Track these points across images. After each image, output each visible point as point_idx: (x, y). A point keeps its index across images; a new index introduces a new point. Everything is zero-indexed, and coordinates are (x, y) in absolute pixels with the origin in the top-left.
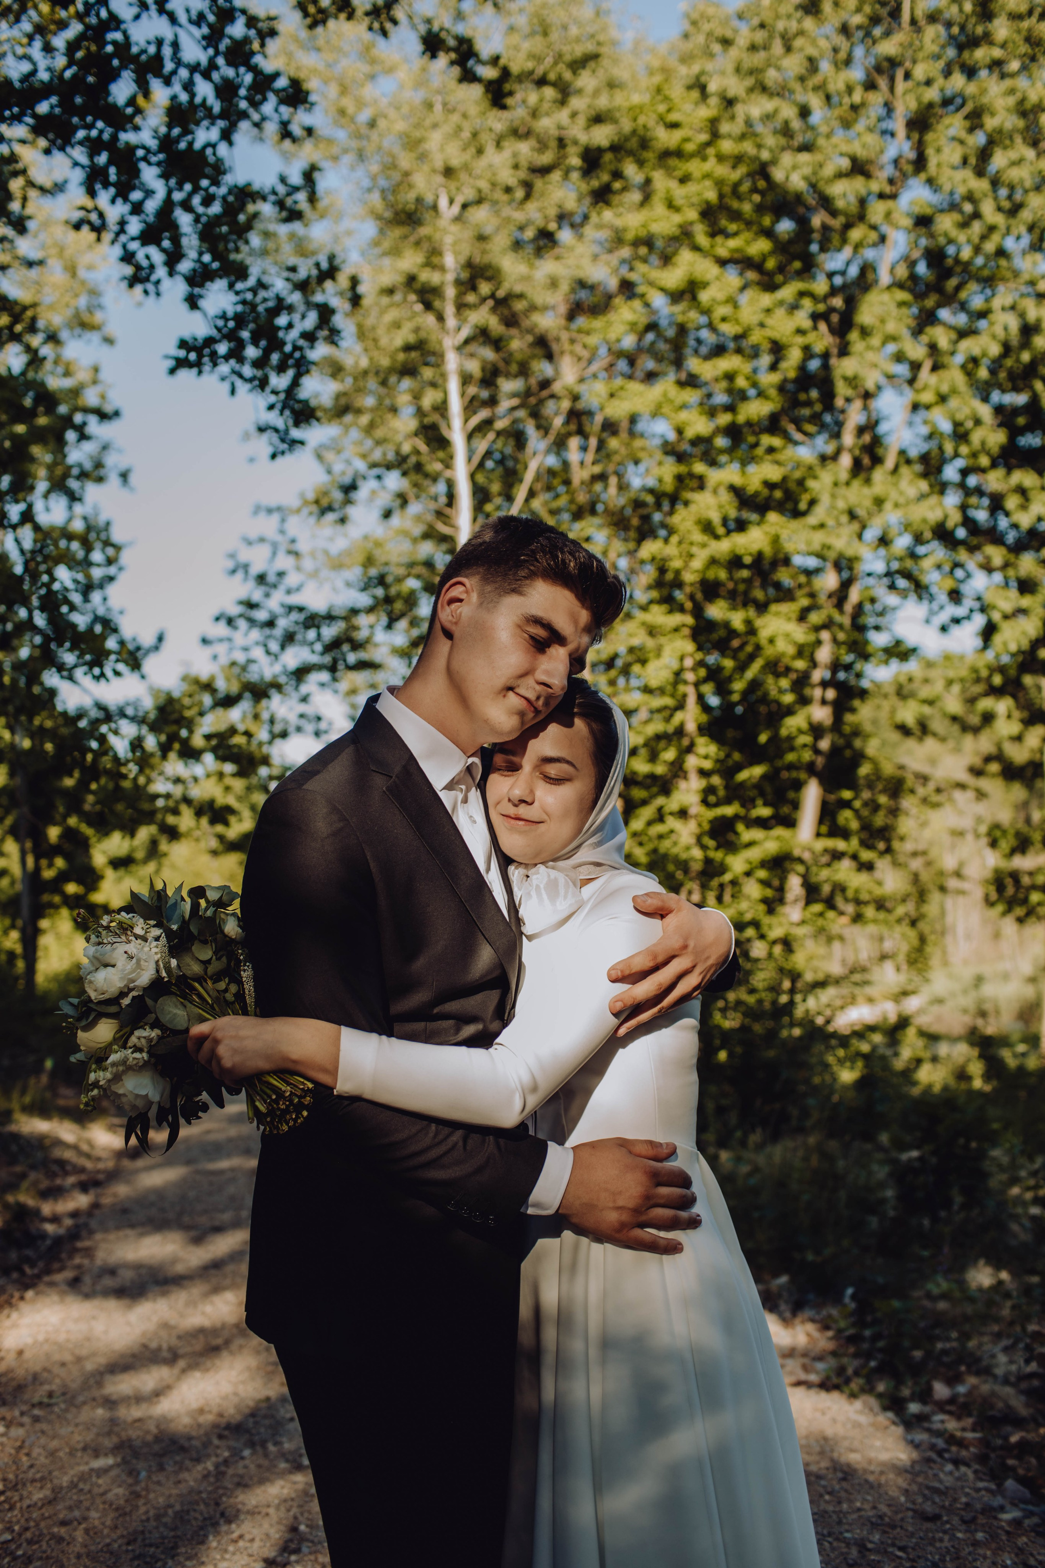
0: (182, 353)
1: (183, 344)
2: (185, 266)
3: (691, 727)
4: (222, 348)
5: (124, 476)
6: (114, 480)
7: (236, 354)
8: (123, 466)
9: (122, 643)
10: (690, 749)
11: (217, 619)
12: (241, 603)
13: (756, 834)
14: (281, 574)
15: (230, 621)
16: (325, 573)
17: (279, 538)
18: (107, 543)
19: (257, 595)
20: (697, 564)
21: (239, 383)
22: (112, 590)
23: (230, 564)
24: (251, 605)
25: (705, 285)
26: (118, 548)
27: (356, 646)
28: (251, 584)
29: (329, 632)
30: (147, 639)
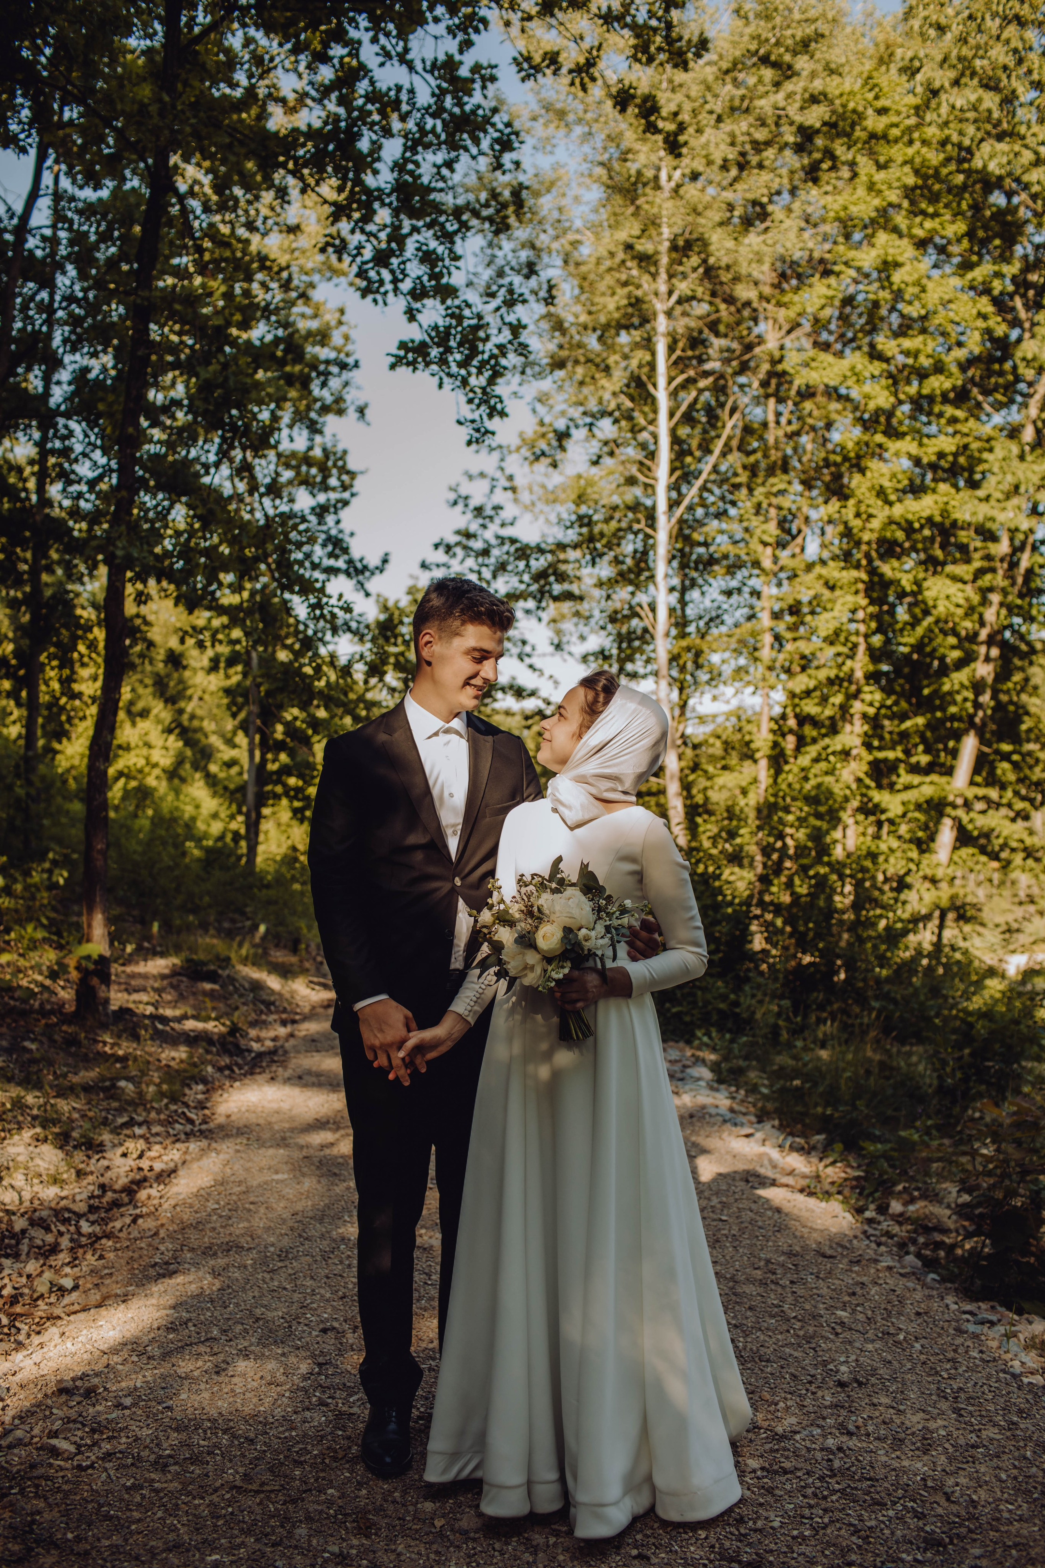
0: (402, 353)
1: (403, 345)
2: (406, 286)
3: (859, 674)
4: (434, 352)
5: (361, 411)
6: (352, 414)
7: (443, 362)
8: (361, 403)
9: (350, 562)
10: (856, 695)
11: (436, 546)
12: (458, 532)
13: (916, 779)
14: (497, 508)
15: (449, 548)
16: (540, 506)
17: (498, 474)
18: (343, 470)
19: (474, 527)
20: (875, 524)
21: (446, 380)
22: (344, 514)
23: (452, 496)
24: (468, 535)
25: (897, 265)
26: (352, 475)
27: (562, 577)
28: (469, 515)
29: (539, 563)
30: (373, 561)
